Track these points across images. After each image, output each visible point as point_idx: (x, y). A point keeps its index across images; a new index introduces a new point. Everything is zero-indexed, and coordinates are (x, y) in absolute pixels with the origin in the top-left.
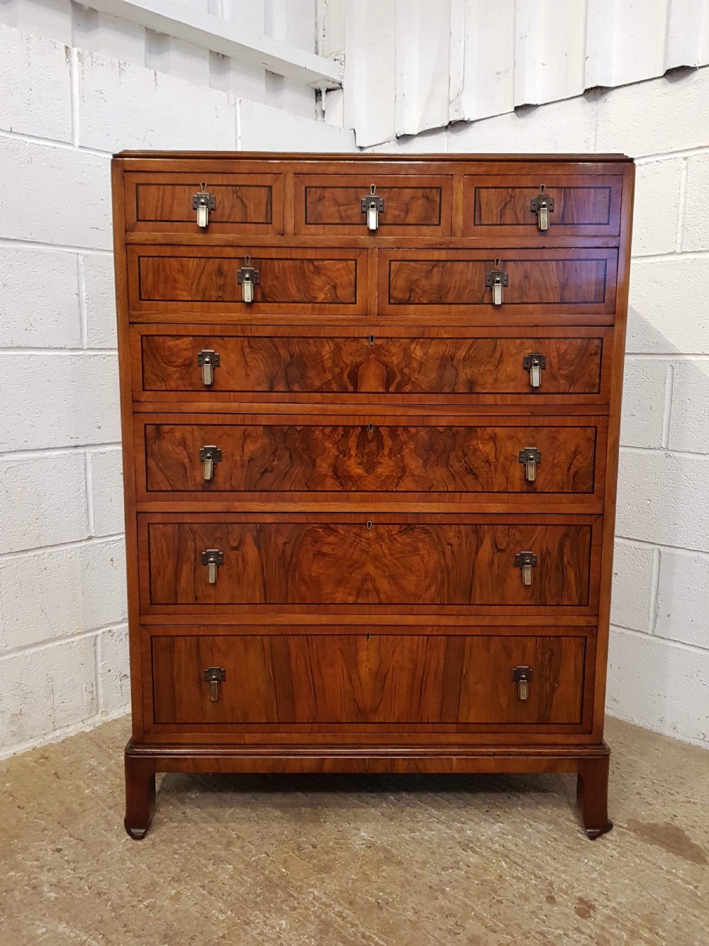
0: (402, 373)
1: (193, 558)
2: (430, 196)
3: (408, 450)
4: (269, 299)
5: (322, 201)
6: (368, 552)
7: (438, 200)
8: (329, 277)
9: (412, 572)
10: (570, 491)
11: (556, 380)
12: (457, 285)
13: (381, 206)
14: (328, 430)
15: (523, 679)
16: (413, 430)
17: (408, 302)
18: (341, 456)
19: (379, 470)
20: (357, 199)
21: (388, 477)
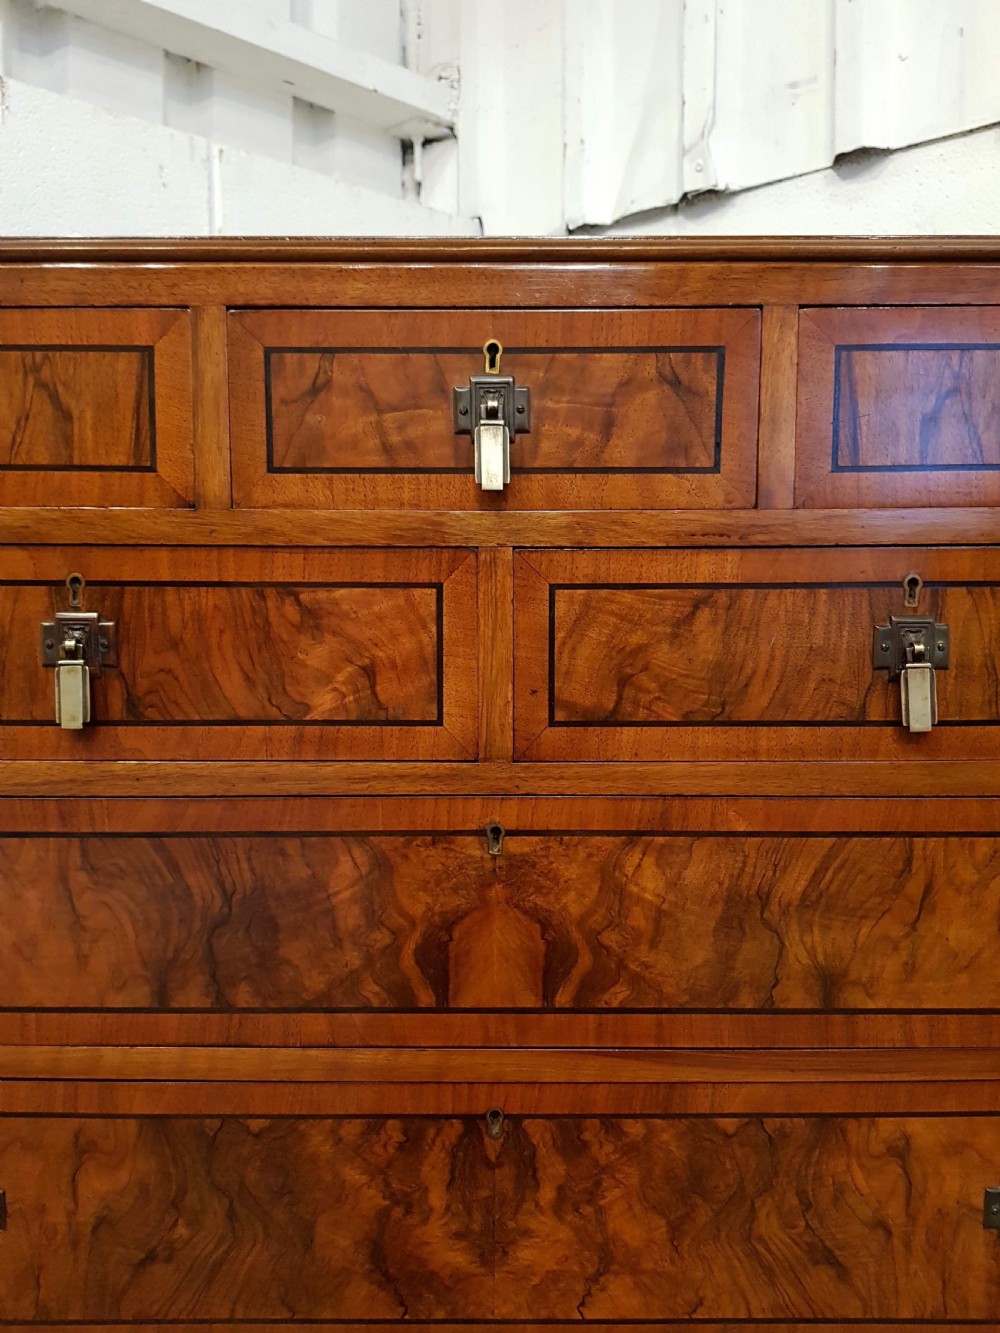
0: (598, 948)
2: (684, 376)
3: (617, 1192)
4: (152, 714)
5: (322, 395)
7: (713, 389)
8: (351, 640)
12: (777, 664)
13: (520, 411)
14: (351, 1130)
16: (635, 1129)
17: (613, 720)
18: (398, 1212)
19: (525, 1254)
20: (441, 388)
21: (554, 1277)
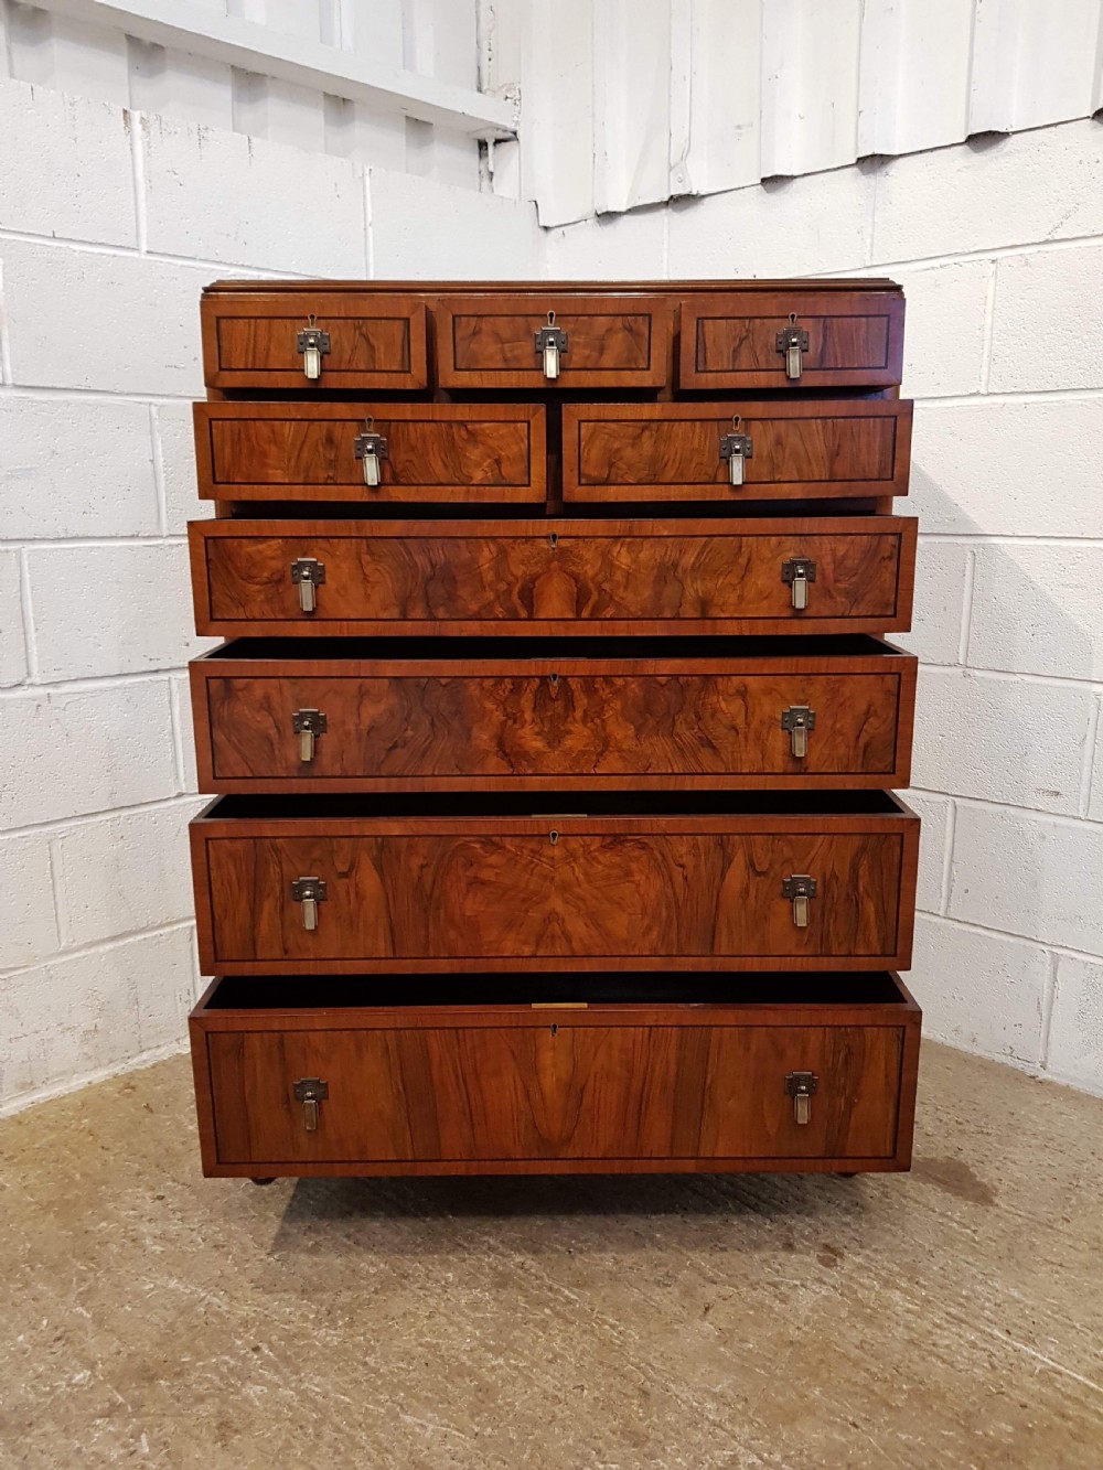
0: (601, 590)
1: (278, 889)
2: (634, 326)
3: (611, 713)
4: (402, 481)
5: (478, 336)
6: (553, 879)
7: (647, 333)
8: (490, 447)
9: (622, 908)
10: (859, 771)
11: (831, 597)
12: (678, 456)
13: (563, 343)
14: (488, 683)
15: (802, 1092)
16: (619, 682)
17: (607, 482)
18: (510, 723)
19: (569, 742)
20: (529, 332)
21: (583, 753)
